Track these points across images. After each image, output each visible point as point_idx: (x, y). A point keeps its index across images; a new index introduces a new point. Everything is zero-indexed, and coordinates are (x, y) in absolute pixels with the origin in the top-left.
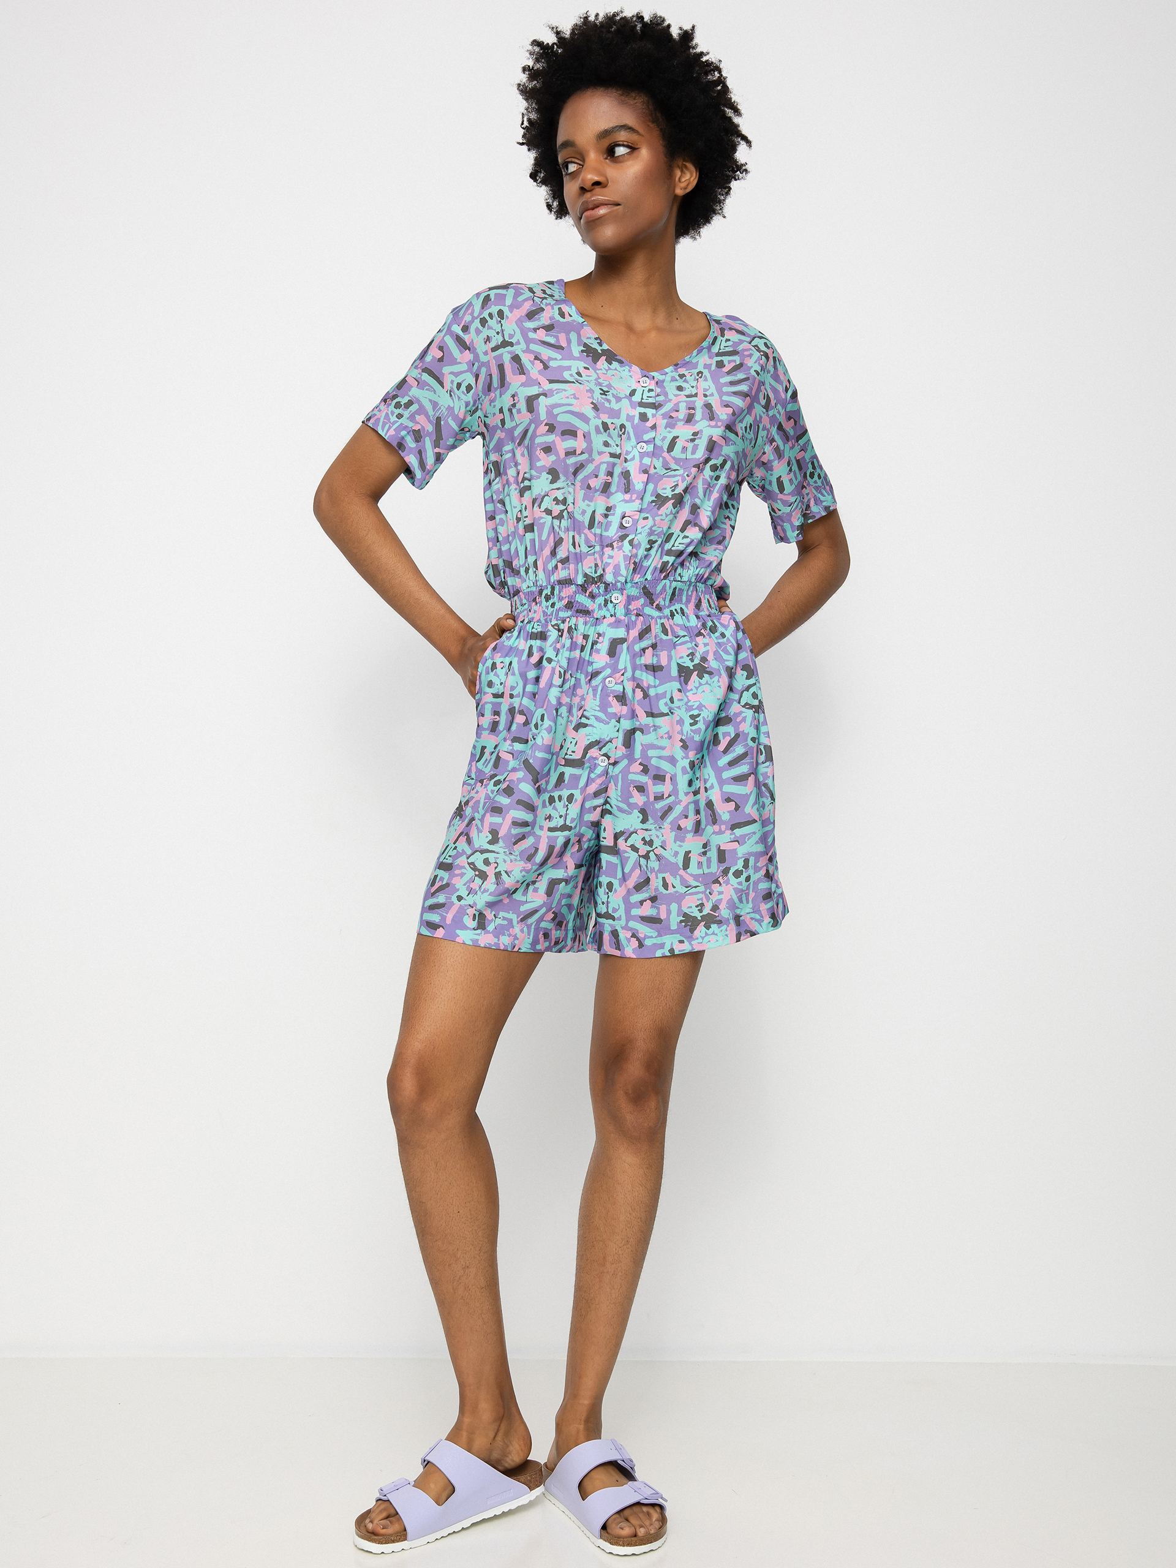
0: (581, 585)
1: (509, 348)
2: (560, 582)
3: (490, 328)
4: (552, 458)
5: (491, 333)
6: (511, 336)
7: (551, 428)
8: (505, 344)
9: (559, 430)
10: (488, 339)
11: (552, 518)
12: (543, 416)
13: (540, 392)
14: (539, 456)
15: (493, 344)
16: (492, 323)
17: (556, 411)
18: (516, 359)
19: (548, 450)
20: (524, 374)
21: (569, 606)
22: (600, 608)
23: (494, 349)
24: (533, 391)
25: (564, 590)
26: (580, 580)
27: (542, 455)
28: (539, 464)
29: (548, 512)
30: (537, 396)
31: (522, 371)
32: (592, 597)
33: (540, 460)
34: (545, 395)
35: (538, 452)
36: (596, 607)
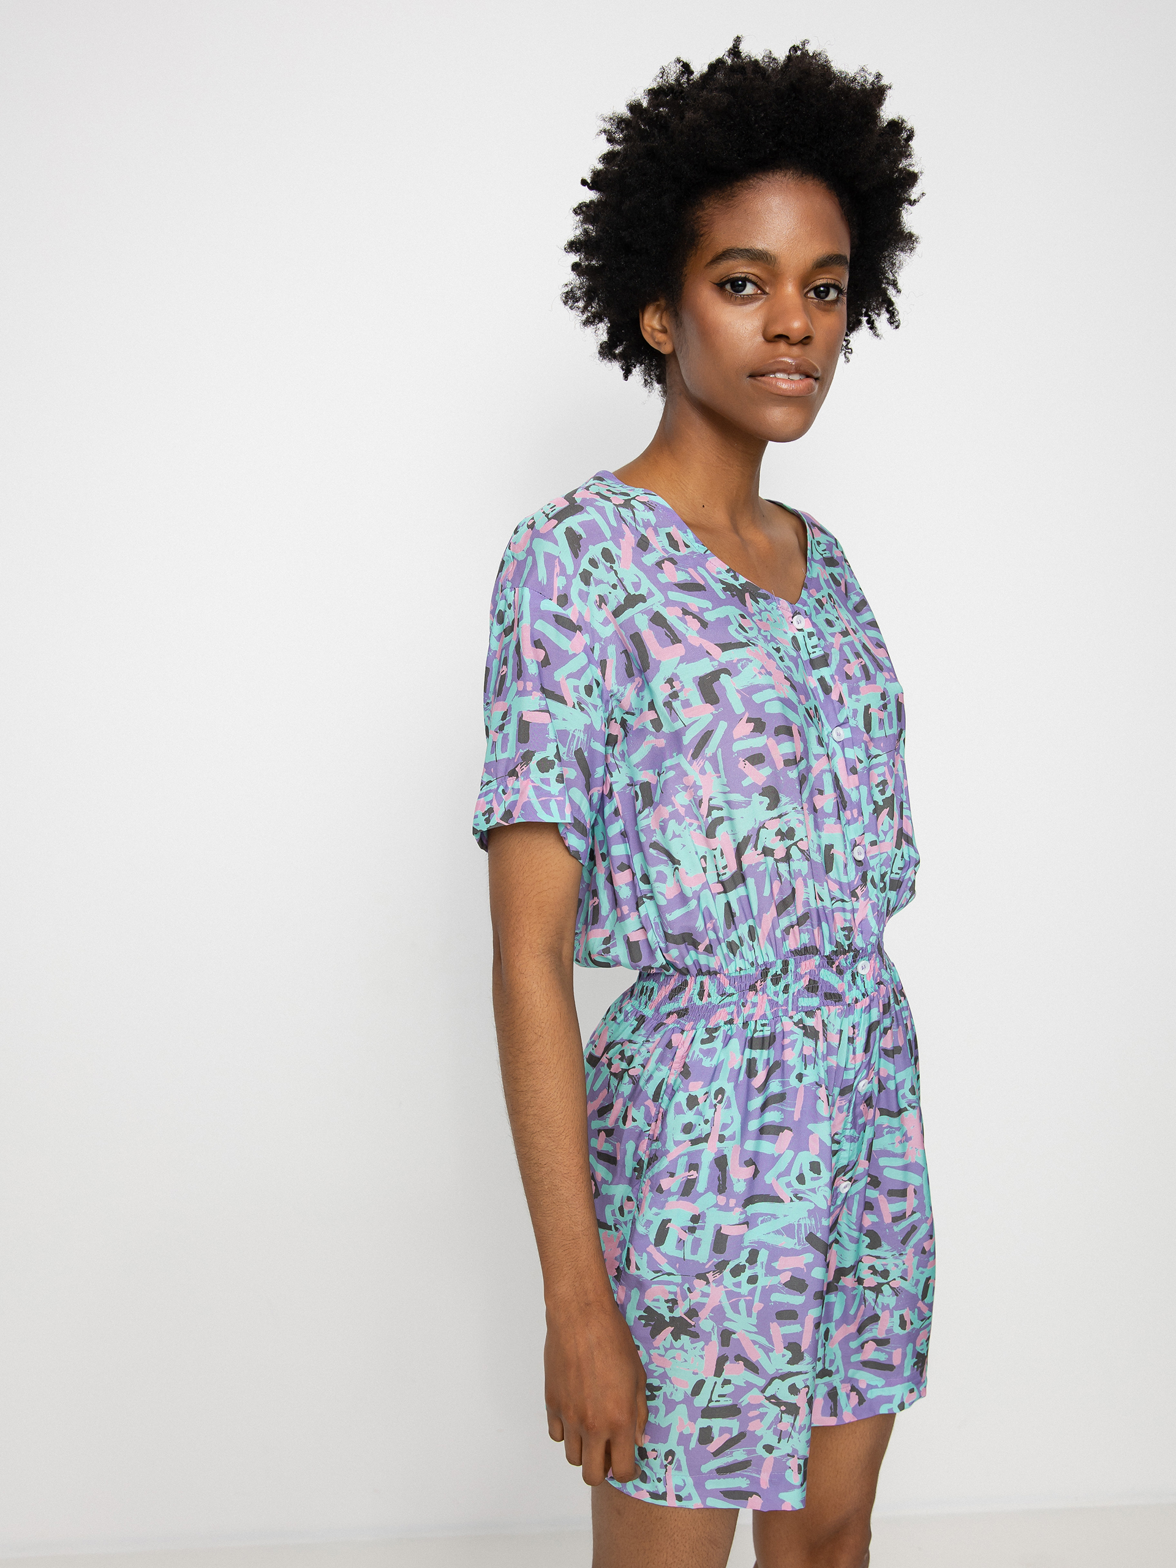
0: (826, 956)
1: (640, 606)
2: (796, 953)
3: (599, 582)
4: (766, 771)
5: (604, 590)
6: (637, 586)
7: (759, 726)
8: (632, 601)
9: (770, 727)
10: (602, 600)
11: (777, 861)
12: (739, 708)
13: (717, 668)
14: (744, 770)
15: (612, 605)
16: (597, 573)
17: (758, 698)
18: (657, 620)
19: (757, 759)
20: (679, 641)
21: (813, 987)
22: (850, 989)
23: (617, 613)
24: (705, 667)
25: (803, 963)
26: (828, 949)
27: (749, 768)
28: (745, 783)
29: (767, 852)
30: (715, 676)
31: (674, 638)
32: (840, 972)
33: (746, 776)
34: (726, 671)
35: (741, 765)
36: (846, 988)
